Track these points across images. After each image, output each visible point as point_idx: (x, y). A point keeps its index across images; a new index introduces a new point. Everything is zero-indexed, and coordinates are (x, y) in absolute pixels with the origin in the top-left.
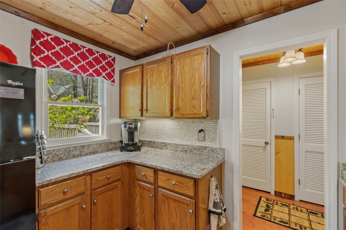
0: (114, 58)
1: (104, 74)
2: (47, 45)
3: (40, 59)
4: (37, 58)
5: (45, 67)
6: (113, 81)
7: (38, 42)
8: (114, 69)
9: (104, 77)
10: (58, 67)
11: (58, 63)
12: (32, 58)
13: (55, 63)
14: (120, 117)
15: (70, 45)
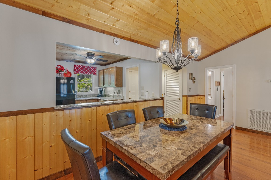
0: (96, 67)
1: (92, 73)
2: (77, 68)
3: (76, 72)
4: (75, 72)
5: (76, 74)
6: (96, 75)
7: (75, 68)
8: (96, 71)
9: (92, 74)
10: (80, 73)
11: (80, 72)
12: (74, 72)
13: (79, 72)
14: (99, 86)
15: (83, 67)
